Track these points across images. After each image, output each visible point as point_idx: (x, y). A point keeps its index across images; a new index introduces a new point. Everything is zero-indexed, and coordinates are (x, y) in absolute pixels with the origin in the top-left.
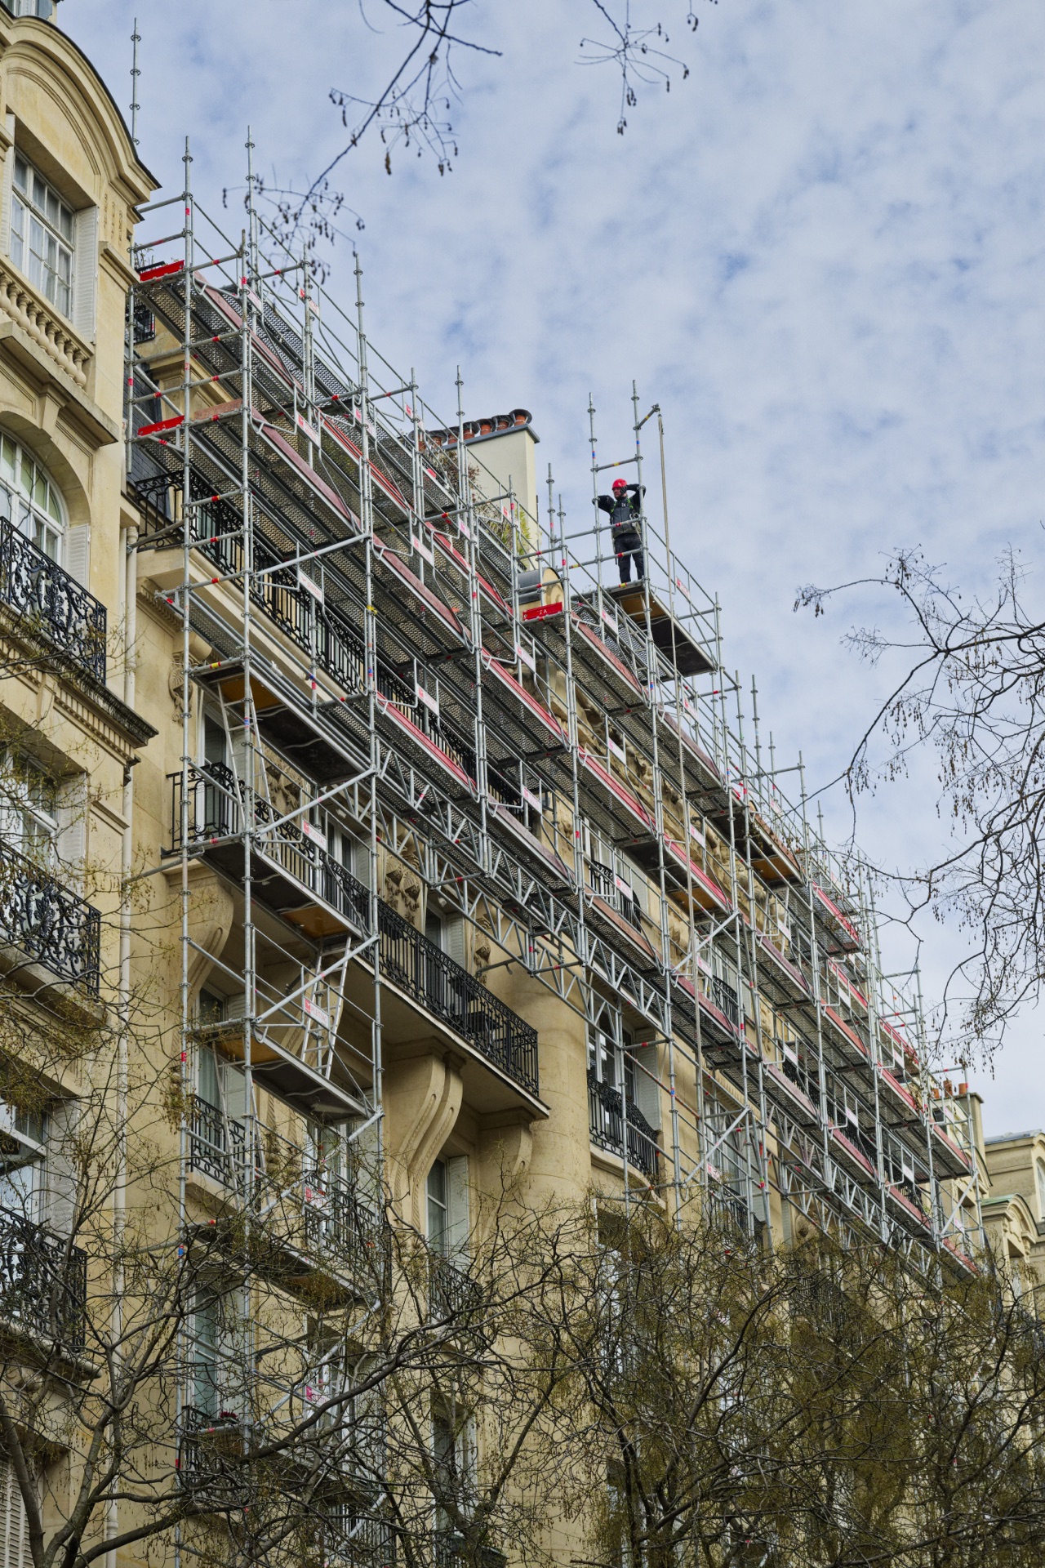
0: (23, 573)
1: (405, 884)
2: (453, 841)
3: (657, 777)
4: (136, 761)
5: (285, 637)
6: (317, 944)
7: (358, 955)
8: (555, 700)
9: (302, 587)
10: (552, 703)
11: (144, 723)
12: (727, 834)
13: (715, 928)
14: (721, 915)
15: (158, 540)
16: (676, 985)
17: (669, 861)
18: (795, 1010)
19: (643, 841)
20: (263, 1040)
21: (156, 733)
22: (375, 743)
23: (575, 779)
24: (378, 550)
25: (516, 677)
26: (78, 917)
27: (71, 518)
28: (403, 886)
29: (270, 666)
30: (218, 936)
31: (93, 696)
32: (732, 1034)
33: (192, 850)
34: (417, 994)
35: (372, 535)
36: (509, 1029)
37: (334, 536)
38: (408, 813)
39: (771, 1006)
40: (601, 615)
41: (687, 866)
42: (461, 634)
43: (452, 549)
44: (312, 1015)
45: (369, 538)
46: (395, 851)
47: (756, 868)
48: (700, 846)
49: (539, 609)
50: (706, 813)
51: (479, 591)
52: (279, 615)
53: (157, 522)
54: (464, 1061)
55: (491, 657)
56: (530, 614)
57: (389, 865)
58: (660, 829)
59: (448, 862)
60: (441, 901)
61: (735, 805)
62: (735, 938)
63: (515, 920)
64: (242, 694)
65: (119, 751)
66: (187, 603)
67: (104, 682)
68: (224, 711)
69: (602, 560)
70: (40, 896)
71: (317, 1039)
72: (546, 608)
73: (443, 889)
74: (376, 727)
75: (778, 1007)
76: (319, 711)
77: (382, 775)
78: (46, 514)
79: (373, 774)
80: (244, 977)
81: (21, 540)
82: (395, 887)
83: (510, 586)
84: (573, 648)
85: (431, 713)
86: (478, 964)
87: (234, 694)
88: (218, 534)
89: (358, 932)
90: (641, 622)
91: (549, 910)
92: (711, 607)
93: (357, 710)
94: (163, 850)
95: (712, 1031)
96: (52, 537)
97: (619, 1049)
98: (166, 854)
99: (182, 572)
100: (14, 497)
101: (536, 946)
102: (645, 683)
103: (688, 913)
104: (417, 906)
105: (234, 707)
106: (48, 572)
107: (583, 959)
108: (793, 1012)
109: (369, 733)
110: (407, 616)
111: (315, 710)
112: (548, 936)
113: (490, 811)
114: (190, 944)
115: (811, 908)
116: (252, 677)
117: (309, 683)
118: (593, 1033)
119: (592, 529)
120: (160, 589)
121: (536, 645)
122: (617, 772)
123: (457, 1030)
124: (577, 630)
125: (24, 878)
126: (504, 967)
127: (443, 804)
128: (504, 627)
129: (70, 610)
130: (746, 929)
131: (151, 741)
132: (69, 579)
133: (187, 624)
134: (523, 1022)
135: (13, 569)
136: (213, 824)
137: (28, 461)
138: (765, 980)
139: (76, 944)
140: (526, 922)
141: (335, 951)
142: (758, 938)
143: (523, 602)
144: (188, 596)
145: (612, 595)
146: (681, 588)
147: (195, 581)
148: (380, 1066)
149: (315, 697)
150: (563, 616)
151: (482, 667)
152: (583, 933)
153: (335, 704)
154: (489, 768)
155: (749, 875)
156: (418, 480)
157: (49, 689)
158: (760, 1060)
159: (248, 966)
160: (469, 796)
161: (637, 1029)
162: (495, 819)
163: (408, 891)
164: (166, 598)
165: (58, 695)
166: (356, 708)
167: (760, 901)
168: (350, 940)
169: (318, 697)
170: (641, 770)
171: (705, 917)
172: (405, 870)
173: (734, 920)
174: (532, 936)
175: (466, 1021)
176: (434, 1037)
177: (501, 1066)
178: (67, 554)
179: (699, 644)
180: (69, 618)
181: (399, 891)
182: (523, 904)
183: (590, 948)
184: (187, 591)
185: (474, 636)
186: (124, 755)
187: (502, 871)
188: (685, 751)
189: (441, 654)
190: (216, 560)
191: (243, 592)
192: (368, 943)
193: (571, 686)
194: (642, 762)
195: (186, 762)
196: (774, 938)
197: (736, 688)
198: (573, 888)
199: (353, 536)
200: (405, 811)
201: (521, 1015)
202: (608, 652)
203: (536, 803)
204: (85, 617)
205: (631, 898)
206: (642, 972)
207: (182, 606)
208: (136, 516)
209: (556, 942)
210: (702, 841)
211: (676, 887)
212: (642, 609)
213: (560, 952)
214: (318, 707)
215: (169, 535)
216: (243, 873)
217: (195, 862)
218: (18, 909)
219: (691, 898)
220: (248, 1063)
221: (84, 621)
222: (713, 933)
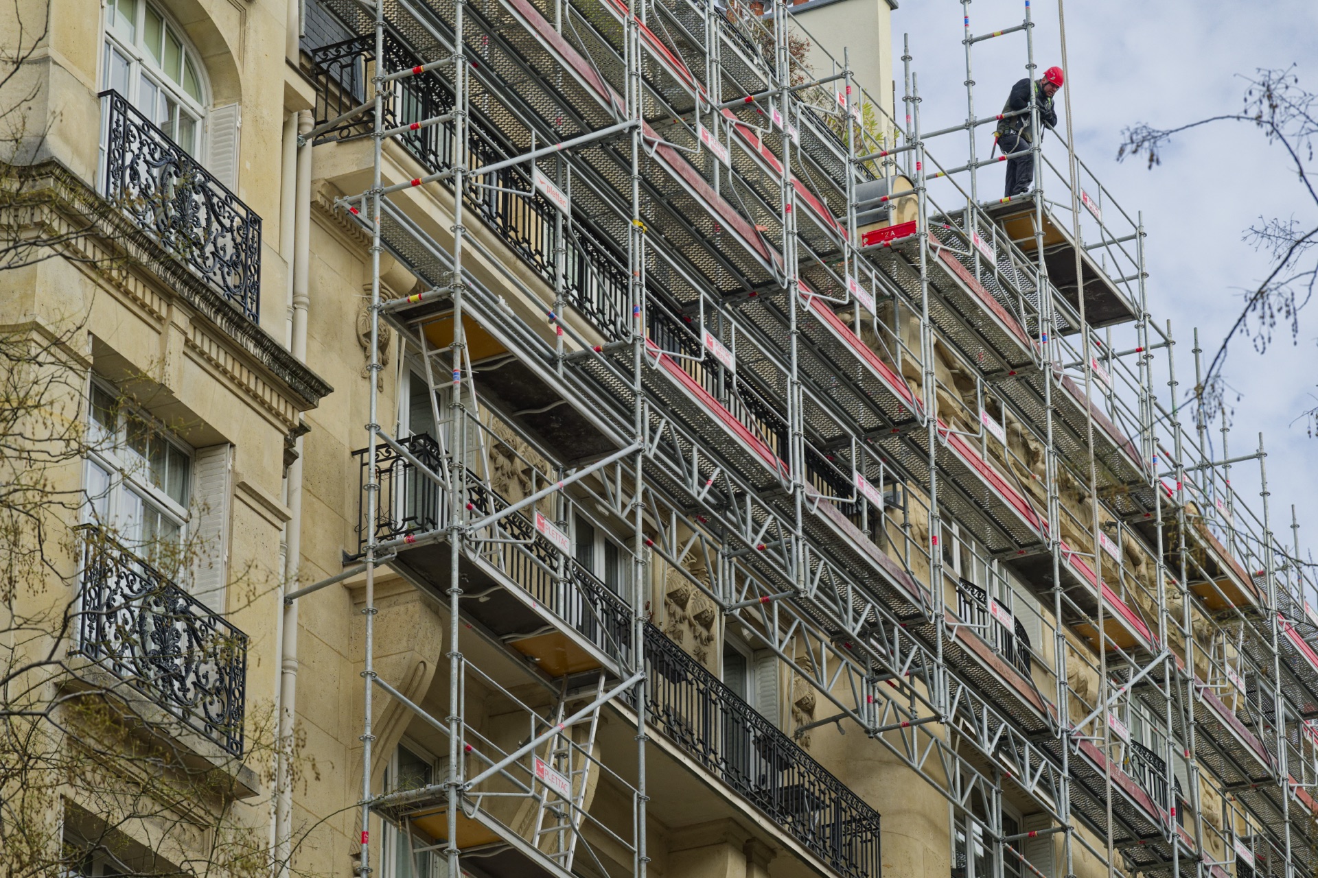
0: (142, 168)
1: (694, 609)
2: (754, 546)
3: (1050, 465)
4: (302, 429)
5: (519, 263)
6: (559, 685)
7: (616, 698)
8: (908, 358)
9: (538, 192)
10: (904, 361)
11: (313, 377)
12: (1153, 545)
13: (1135, 674)
14: (1143, 657)
15: (342, 129)
16: (1077, 752)
17: (1068, 581)
18: (1251, 792)
19: (1032, 552)
20: (475, 814)
21: (331, 390)
22: (642, 407)
23: (933, 464)
24: (650, 144)
25: (852, 327)
26: (214, 641)
27: (216, 95)
28: (690, 610)
29: (496, 302)
30: (420, 673)
31: (240, 338)
32: (1158, 822)
33: (378, 553)
34: (705, 759)
35: (641, 122)
36: (838, 808)
37: (588, 124)
38: (692, 509)
39: (1218, 786)
40: (972, 239)
41: (1098, 591)
42: (769, 262)
43: (760, 148)
44: (547, 781)
45: (636, 127)
46: (674, 560)
47: (1197, 594)
48: (1115, 563)
49: (884, 231)
50: (1123, 516)
51: (795, 200)
52: (512, 234)
53: (341, 104)
54: (773, 852)
55: (812, 294)
56: (872, 238)
57: (671, 581)
58: (1055, 536)
59: (750, 577)
60: (745, 632)
61: (1164, 506)
62: (1164, 688)
63: (846, 659)
64: (451, 336)
65: (277, 415)
66: (378, 214)
67: (256, 317)
68: (427, 361)
69: (977, 166)
70: (160, 610)
71: (559, 816)
72: (895, 228)
73: (745, 613)
74: (643, 385)
75: (1228, 786)
76: (565, 365)
77: (652, 451)
78: (180, 90)
79: (639, 451)
80: (448, 726)
81: (139, 122)
82: (679, 611)
83: (845, 200)
84: (931, 284)
85: (727, 371)
86: (799, 720)
87: (440, 339)
88: (425, 117)
89: (615, 669)
90: (1030, 251)
91: (892, 642)
92: (1132, 232)
93: (619, 364)
94: (345, 555)
95: (1132, 819)
96: (188, 121)
97: (998, 841)
98: (349, 560)
99: (372, 171)
100: (134, 64)
101: (878, 696)
102: (1036, 337)
103: (1098, 655)
104: (710, 639)
105: (440, 356)
106: (177, 166)
107: (942, 712)
108: (1249, 795)
109: (634, 394)
110: (693, 236)
111: (560, 364)
112: (894, 681)
113: (808, 505)
114: (375, 681)
115: (1275, 650)
116: (465, 314)
117: (553, 327)
118: (961, 818)
119: (963, 123)
120: (342, 194)
121: (877, 277)
122: (997, 458)
123: (764, 808)
124: (936, 259)
125: (136, 587)
126: (834, 724)
127: (741, 496)
128: (834, 255)
129: (208, 220)
130: (1178, 676)
131: (323, 401)
132: (208, 177)
133: (377, 242)
134: (859, 800)
135: (128, 162)
136: (414, 518)
137: (154, 16)
138: (1208, 749)
139: (211, 680)
140: (862, 661)
141: (584, 695)
142: (1198, 690)
143: (862, 223)
144: (378, 203)
145: (988, 213)
146: (1089, 204)
147: (390, 183)
148: (644, 854)
149: (561, 346)
150: (918, 240)
151: (799, 308)
152: (942, 677)
153: (587, 356)
154: (807, 449)
155: (1186, 602)
156: (712, 50)
157: (177, 327)
158: (1199, 859)
159: (454, 712)
160: (779, 485)
161: (1025, 815)
162: (815, 516)
163: (697, 617)
164: (349, 207)
165: (190, 336)
166: (617, 361)
167: (1203, 640)
168: (603, 680)
169: (565, 345)
170: (1032, 457)
171: (1121, 660)
172: (692, 590)
173: (1163, 663)
174: (872, 682)
175: (776, 800)
176: (731, 819)
177: (828, 861)
178: (209, 145)
179: (1115, 283)
180: (207, 230)
181: (684, 618)
182: (854, 634)
183: (953, 698)
184: (377, 197)
185: (788, 266)
186: (285, 421)
187: (824, 587)
188: (1095, 430)
189: (742, 290)
190: (423, 157)
191: (453, 194)
192: (629, 682)
193: (931, 337)
194: (1033, 445)
195: (373, 432)
196: (1223, 690)
197: (1167, 344)
198: (927, 614)
199: (615, 123)
200: (690, 506)
201: (858, 791)
202: (982, 291)
203: (876, 497)
204: (231, 230)
205: (1012, 630)
206: (1029, 734)
207: (371, 216)
208: (308, 94)
209: (907, 692)
210: (1117, 553)
211: (1079, 617)
212: (1032, 233)
213: (912, 704)
214: (565, 360)
215: (357, 121)
216: (449, 584)
217: (385, 571)
218: (128, 628)
219: (1103, 634)
220: (453, 845)
221: (229, 235)
222: (1133, 681)
